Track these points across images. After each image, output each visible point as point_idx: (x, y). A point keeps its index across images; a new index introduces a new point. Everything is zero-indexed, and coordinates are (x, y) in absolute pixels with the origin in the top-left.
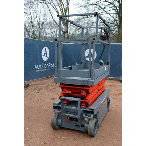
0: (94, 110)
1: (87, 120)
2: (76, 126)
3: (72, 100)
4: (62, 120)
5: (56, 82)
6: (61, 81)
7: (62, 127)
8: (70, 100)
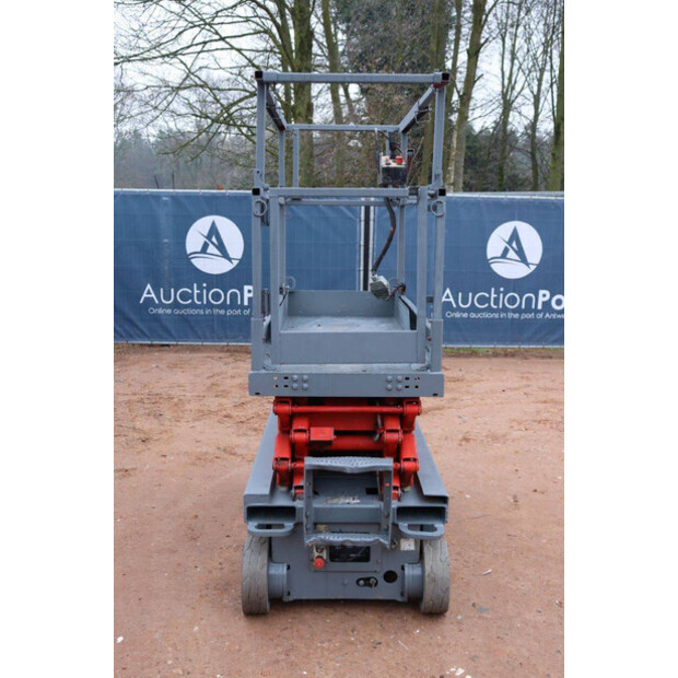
0: (444, 499)
1: (412, 548)
2: (362, 582)
3: (356, 468)
4: (289, 568)
5: (257, 394)
6: (286, 386)
7: (291, 598)
8: (349, 471)
